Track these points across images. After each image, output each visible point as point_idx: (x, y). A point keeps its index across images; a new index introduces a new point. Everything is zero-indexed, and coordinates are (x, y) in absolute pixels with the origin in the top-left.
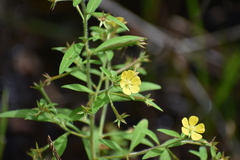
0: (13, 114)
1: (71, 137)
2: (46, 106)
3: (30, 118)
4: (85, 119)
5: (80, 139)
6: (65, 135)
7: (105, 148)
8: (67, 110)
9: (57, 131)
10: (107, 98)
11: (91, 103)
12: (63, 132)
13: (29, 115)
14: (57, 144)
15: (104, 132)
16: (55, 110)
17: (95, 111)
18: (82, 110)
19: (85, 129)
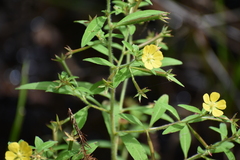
0: (33, 86)
1: (91, 110)
2: (67, 79)
3: (51, 91)
4: (105, 93)
5: (100, 112)
6: (85, 109)
7: (125, 123)
8: (87, 84)
9: (77, 104)
10: (128, 72)
11: (113, 77)
12: (84, 105)
13: (50, 87)
14: (77, 117)
15: (124, 106)
16: (76, 83)
17: (116, 85)
18: (103, 83)
19: (105, 103)
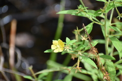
0: (66, 12)
1: (94, 25)
2: (82, 8)
3: (74, 14)
4: (102, 16)
5: (99, 26)
6: (92, 24)
8: (93, 11)
9: (87, 21)
10: (114, 5)
11: (105, 7)
12: (91, 22)
13: (74, 13)
14: (87, 28)
15: (112, 22)
16: (87, 11)
17: (107, 11)
18: (100, 11)
19: (102, 20)
